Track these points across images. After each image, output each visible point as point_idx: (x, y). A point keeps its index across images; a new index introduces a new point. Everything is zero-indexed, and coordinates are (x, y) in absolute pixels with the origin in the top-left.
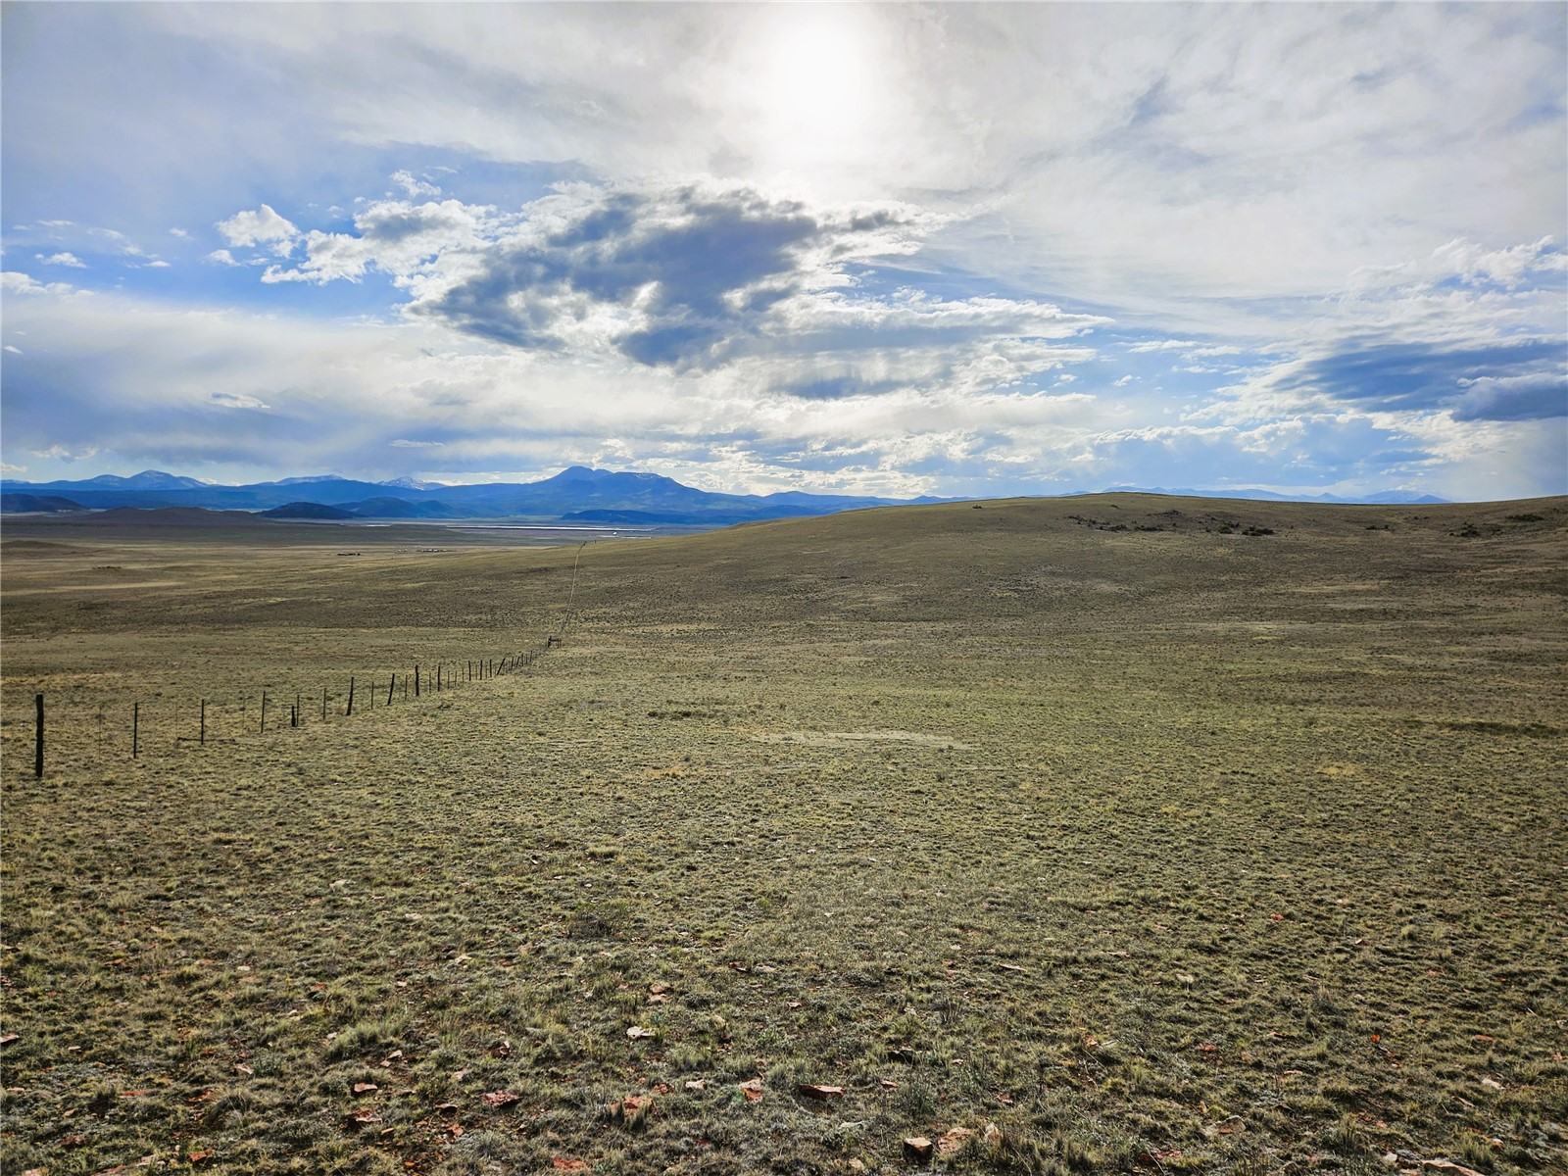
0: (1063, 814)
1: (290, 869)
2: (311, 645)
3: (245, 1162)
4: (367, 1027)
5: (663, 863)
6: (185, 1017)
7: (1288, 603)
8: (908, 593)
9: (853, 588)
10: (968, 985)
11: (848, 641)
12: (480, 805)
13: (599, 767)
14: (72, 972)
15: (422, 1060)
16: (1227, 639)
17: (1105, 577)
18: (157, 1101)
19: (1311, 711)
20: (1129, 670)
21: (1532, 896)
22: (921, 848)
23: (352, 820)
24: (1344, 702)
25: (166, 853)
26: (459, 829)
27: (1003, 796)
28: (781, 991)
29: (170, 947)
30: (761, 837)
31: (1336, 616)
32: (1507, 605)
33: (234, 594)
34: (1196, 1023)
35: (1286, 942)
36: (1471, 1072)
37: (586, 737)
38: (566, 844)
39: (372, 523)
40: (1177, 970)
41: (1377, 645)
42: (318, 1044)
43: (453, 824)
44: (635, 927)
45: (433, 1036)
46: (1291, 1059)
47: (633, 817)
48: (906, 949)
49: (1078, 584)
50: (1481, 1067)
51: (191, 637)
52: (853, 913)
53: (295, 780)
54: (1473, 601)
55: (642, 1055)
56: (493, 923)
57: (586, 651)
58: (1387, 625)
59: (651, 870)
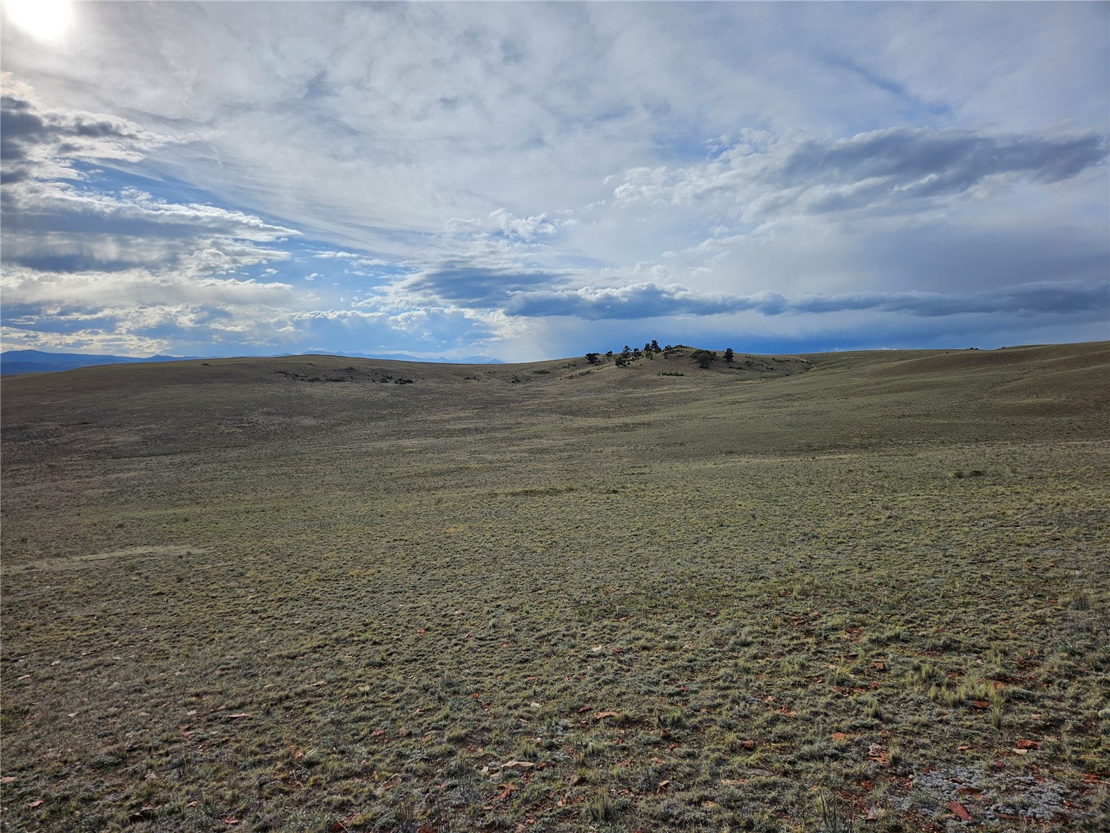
0: (280, 590)
7: (423, 426)
8: (148, 433)
9: (95, 432)
10: (202, 740)
11: (91, 477)
16: (389, 452)
17: (307, 414)
19: (439, 494)
20: (327, 479)
21: (552, 588)
22: (162, 639)
24: (458, 486)
27: (232, 584)
28: (22, 796)
31: (451, 433)
32: (535, 422)
34: (371, 718)
35: (427, 647)
36: (526, 701)
40: (359, 684)
41: (473, 449)
46: (429, 724)
48: (147, 726)
49: (288, 420)
50: (531, 697)
52: (97, 708)
54: (520, 420)
58: (478, 437)
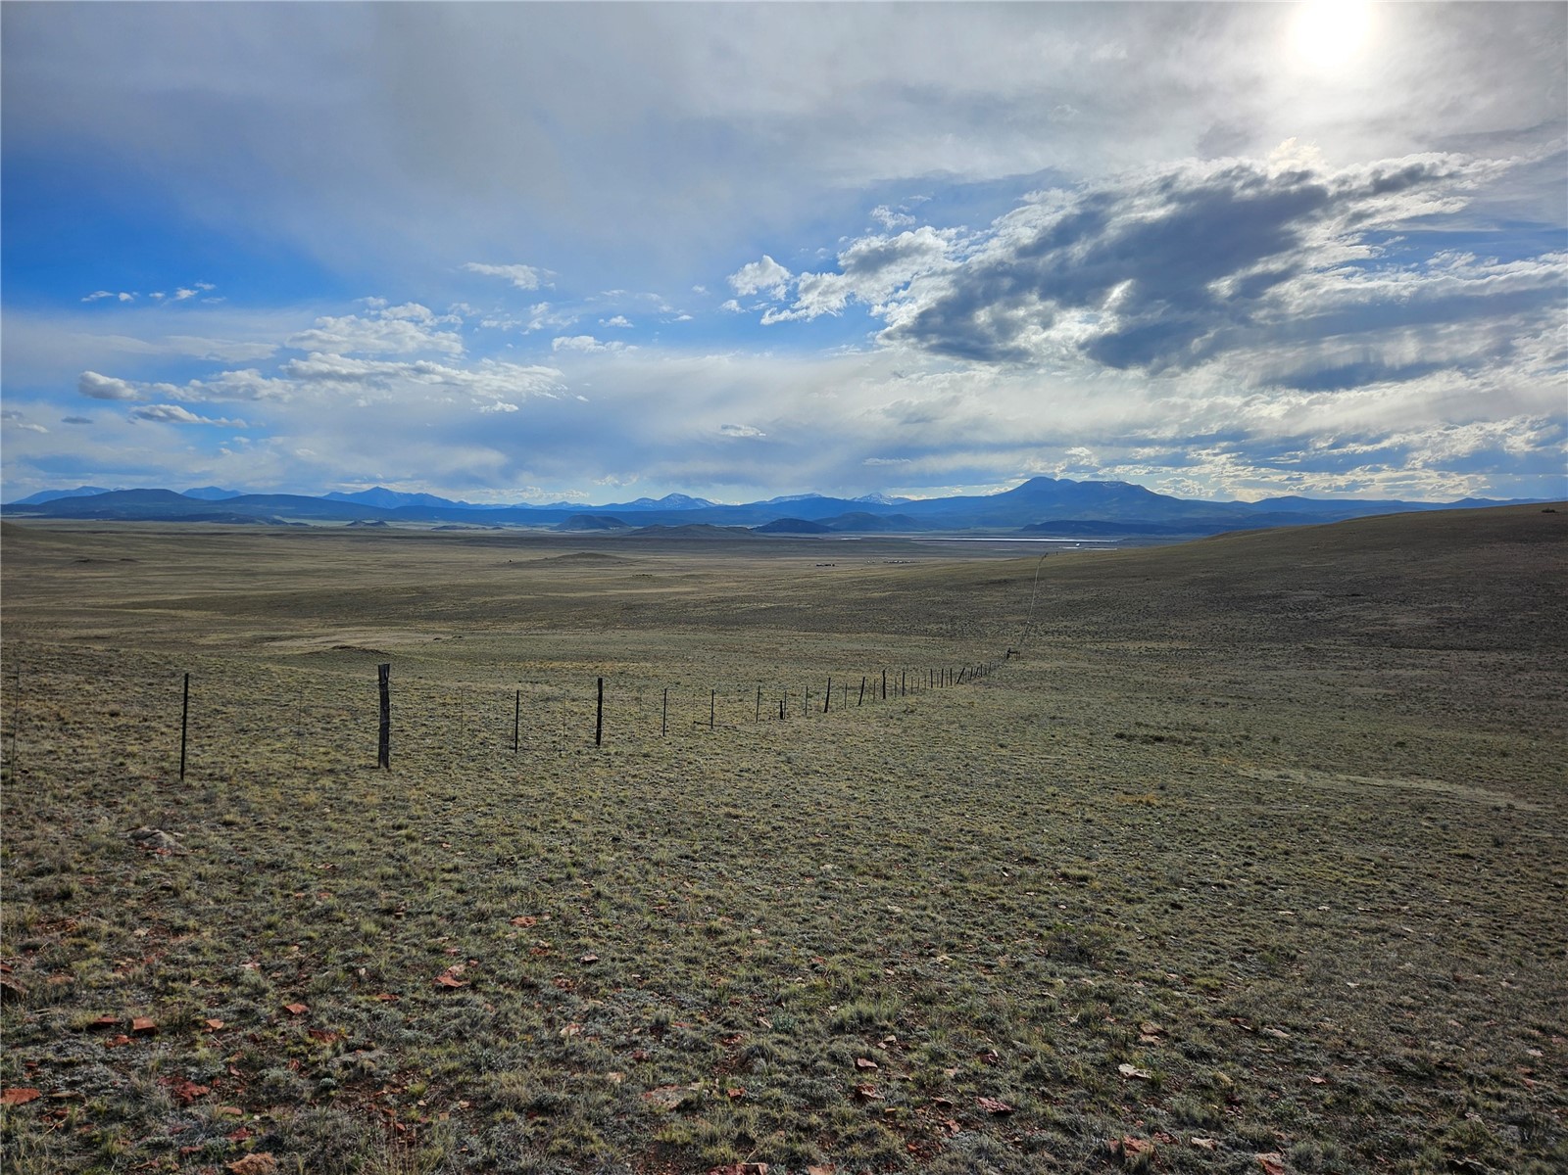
1: (787, 848)
2: (794, 646)
3: (772, 1108)
4: (865, 1007)
5: (1143, 896)
6: (715, 966)
8: (1446, 615)
9: (1368, 608)
10: (1556, 1102)
11: (1360, 670)
12: (948, 810)
13: (1066, 786)
14: (630, 911)
15: (915, 1050)
18: (701, 1036)
22: (1474, 924)
23: (835, 810)
25: (691, 820)
26: (929, 832)
28: (1298, 1062)
29: (700, 902)
30: (1257, 883)
33: (733, 600)
37: (1049, 753)
38: (1035, 861)
39: (845, 537)
42: (823, 1013)
43: (924, 826)
44: (1117, 959)
45: (922, 1029)
47: (1105, 842)
48: (1462, 1042)
51: (702, 636)
52: (1385, 988)
53: (785, 768)
55: (1139, 1097)
56: (970, 928)
57: (1046, 665)
59: (1129, 901)
